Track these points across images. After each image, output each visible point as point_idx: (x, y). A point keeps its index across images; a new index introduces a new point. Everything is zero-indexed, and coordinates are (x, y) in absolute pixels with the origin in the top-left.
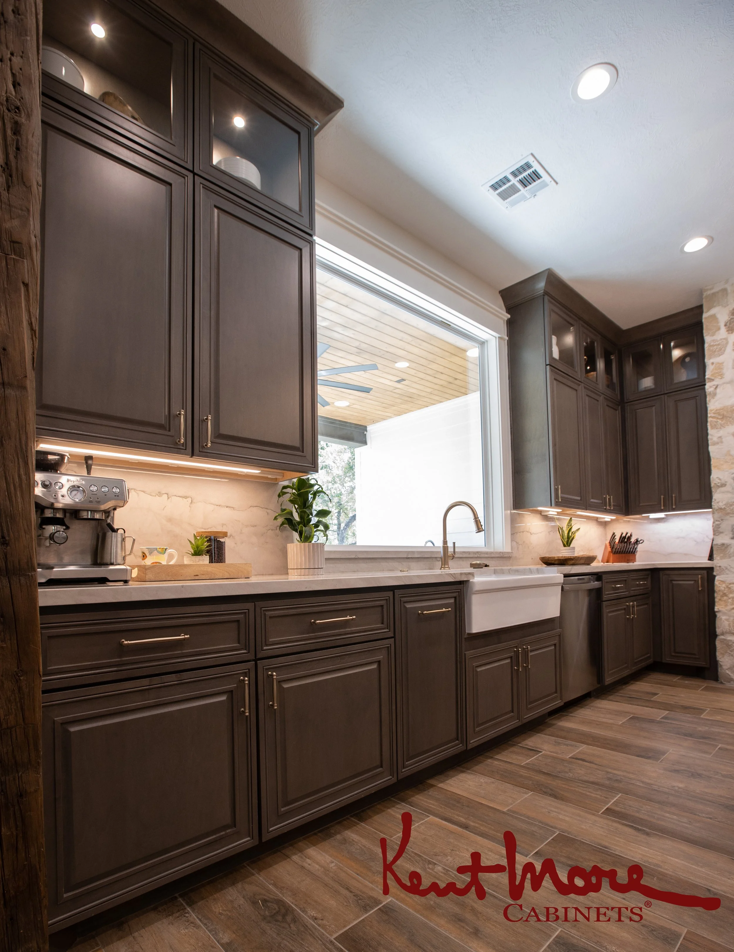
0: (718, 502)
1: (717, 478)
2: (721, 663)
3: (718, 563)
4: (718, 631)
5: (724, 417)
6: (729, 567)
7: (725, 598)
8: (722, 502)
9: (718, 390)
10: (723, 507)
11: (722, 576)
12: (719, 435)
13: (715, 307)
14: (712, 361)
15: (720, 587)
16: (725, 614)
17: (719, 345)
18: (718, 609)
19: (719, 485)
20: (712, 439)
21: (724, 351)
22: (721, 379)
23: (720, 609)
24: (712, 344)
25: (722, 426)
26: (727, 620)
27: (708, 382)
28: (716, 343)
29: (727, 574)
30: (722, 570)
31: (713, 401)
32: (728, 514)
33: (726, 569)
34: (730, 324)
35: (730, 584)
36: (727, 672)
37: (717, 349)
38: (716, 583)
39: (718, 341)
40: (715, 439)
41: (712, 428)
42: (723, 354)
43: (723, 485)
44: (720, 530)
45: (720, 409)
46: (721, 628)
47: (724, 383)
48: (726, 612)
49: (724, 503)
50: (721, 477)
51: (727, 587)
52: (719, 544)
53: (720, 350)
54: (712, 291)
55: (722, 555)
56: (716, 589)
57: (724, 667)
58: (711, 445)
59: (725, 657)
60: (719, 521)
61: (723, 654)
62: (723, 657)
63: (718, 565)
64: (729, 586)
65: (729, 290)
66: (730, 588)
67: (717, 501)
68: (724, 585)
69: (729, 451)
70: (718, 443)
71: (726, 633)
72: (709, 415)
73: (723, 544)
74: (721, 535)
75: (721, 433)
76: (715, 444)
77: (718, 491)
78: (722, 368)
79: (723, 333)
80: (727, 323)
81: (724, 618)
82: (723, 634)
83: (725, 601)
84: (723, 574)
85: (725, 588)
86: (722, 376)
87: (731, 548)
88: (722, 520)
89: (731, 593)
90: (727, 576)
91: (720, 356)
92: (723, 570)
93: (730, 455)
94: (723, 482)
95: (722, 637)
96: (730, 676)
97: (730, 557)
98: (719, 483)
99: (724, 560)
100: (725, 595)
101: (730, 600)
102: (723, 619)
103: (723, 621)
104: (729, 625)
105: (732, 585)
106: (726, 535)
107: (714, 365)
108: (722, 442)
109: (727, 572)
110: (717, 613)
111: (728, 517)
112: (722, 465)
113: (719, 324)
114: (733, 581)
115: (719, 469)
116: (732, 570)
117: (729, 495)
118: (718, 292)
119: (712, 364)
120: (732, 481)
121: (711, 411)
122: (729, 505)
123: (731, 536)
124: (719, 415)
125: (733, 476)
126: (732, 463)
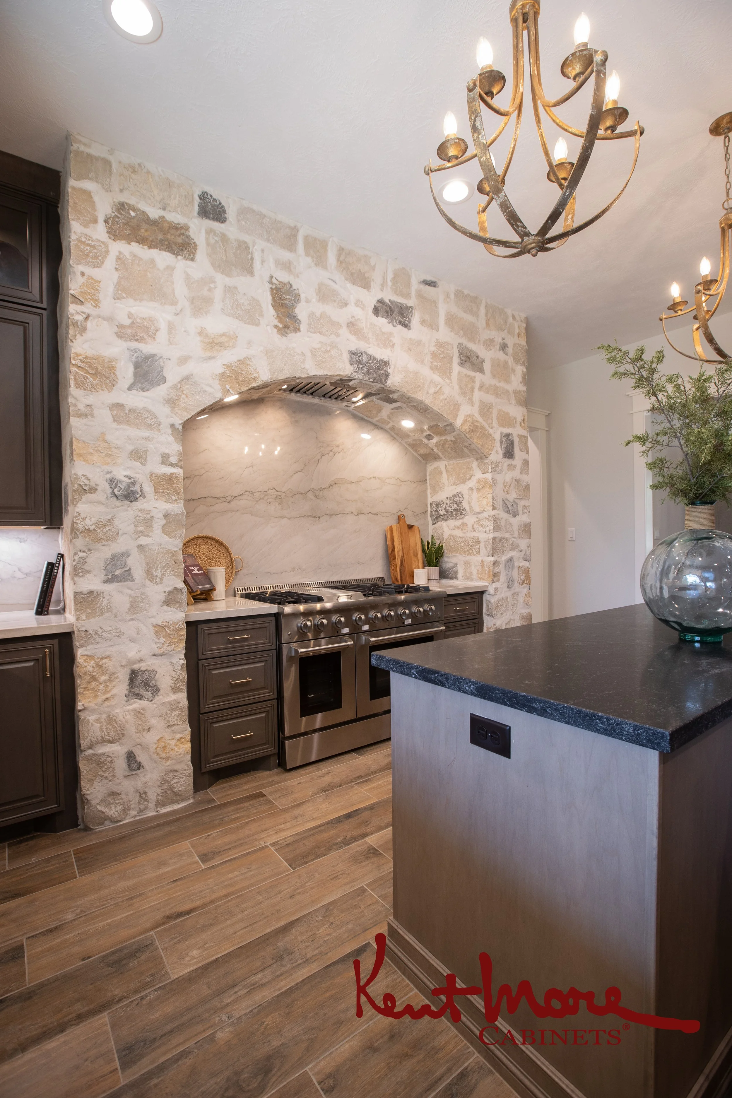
0: (84, 519)
1: (83, 475)
2: (88, 797)
3: (83, 626)
4: (84, 743)
5: (96, 374)
6: (100, 632)
7: (94, 683)
8: (90, 520)
9: (89, 324)
10: (92, 528)
11: (90, 647)
12: (88, 402)
13: (90, 179)
14: (80, 268)
15: (86, 666)
16: (93, 711)
17: (93, 247)
18: (83, 705)
19: (86, 488)
20: (75, 405)
21: (103, 262)
22: (94, 306)
23: (86, 705)
24: (83, 239)
25: (94, 388)
26: (97, 721)
27: (73, 303)
28: (90, 242)
29: (98, 643)
30: (89, 636)
31: (79, 339)
32: (99, 540)
33: (96, 634)
34: (113, 224)
35: (102, 659)
36: (99, 808)
37: (90, 252)
38: (79, 660)
39: (92, 241)
40: (81, 407)
41: (78, 386)
42: (100, 265)
43: (93, 490)
44: (86, 567)
45: (92, 358)
46: (89, 738)
47: (99, 317)
48: (96, 707)
49: (94, 520)
50: (90, 476)
51: (98, 665)
52: (86, 593)
53: (97, 257)
54: (87, 150)
55: (89, 611)
56: (79, 670)
57: (93, 802)
58: (73, 416)
59: (95, 783)
60: (84, 552)
61: (91, 781)
62: (92, 785)
63: (84, 629)
64: (100, 663)
65: (114, 165)
66: (101, 666)
67: (82, 516)
68: (92, 663)
69: (103, 433)
70: (86, 415)
71: (97, 743)
73: (91, 592)
74: (88, 576)
75: (91, 399)
76: (80, 415)
77: (84, 498)
78: (97, 290)
79: (100, 231)
80: (109, 218)
81: (92, 718)
82: (91, 747)
83: (93, 689)
84: (92, 644)
85: (93, 667)
86: (96, 302)
87: (104, 598)
88: (89, 550)
89: (103, 673)
90: (98, 646)
91: (94, 267)
92: (92, 636)
93: (105, 441)
94: (93, 484)
95: (90, 752)
96: (103, 812)
97: (102, 614)
98: (86, 485)
99: (93, 620)
100: (94, 678)
101: (101, 687)
102: (91, 721)
103: (92, 724)
104: (102, 730)
105: (104, 661)
106: (95, 576)
107: (85, 277)
108: (92, 416)
109: (98, 640)
110: (80, 713)
111: (99, 546)
112: (91, 454)
113: (96, 213)
114: (107, 653)
115: (85, 460)
116: (105, 635)
117: (102, 509)
118: (97, 159)
119: (83, 274)
120: (107, 486)
121: (77, 355)
122: (101, 524)
123: (104, 577)
124: (90, 366)
125: (109, 476)
126: (108, 455)
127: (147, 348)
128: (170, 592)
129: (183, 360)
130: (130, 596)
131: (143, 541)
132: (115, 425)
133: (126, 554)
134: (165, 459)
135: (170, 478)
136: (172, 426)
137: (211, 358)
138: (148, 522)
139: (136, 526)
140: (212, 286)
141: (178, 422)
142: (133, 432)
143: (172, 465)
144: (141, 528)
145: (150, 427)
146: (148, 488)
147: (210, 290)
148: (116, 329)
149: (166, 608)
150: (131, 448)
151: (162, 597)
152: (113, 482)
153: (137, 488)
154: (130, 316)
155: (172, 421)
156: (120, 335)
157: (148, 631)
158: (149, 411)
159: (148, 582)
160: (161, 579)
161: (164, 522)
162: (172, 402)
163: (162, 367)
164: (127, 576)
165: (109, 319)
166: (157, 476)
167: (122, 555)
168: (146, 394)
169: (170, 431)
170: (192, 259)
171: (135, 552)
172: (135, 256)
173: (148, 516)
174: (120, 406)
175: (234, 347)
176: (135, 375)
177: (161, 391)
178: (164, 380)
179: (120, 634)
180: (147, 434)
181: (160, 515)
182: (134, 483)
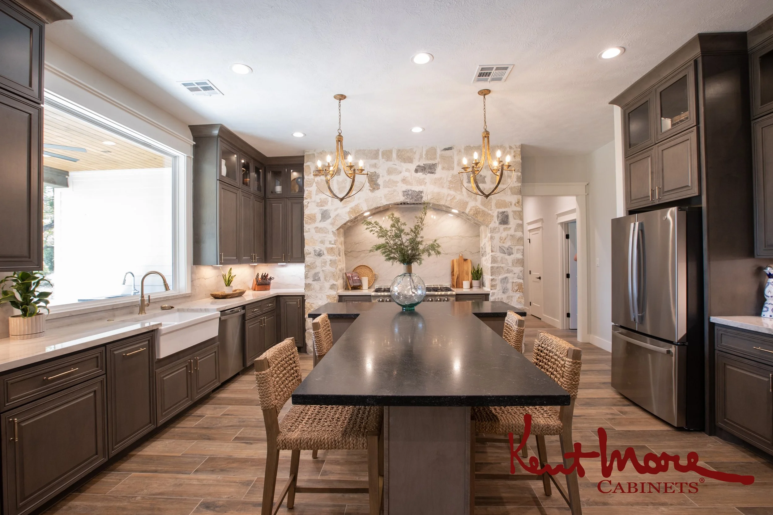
0: (307, 262)
1: (307, 249)
2: (307, 344)
3: (307, 293)
4: (306, 328)
5: (311, 219)
6: (311, 295)
7: (309, 311)
9: (309, 205)
10: (309, 265)
11: (308, 300)
12: (309, 228)
13: (308, 161)
17: (310, 181)
18: (307, 317)
20: (305, 229)
21: (312, 185)
24: (307, 180)
25: (310, 223)
27: (306, 199)
30: (308, 297)
31: (308, 210)
32: (311, 268)
34: (314, 173)
35: (312, 304)
36: (310, 348)
37: (309, 183)
38: (306, 303)
40: (307, 229)
41: (306, 223)
42: (312, 186)
43: (310, 254)
44: (308, 276)
45: (310, 215)
46: (308, 326)
47: (312, 202)
50: (309, 250)
51: (310, 305)
52: (307, 284)
53: (311, 184)
54: (309, 153)
55: (308, 289)
56: (306, 306)
57: (309, 346)
58: (305, 232)
60: (307, 272)
61: (308, 339)
62: (308, 341)
63: (308, 295)
65: (316, 155)
69: (312, 236)
71: (310, 328)
72: (305, 217)
73: (309, 284)
74: (308, 279)
76: (307, 232)
77: (307, 256)
78: (311, 194)
79: (312, 176)
81: (309, 321)
82: (308, 329)
86: (311, 198)
87: (313, 286)
88: (309, 271)
89: (312, 308)
90: (311, 300)
91: (310, 187)
93: (313, 239)
94: (310, 252)
95: (308, 331)
96: (311, 350)
97: (312, 290)
98: (308, 252)
99: (310, 292)
100: (309, 309)
103: (309, 323)
104: (311, 325)
106: (310, 279)
108: (310, 232)
109: (310, 298)
110: (306, 319)
111: (311, 270)
112: (310, 243)
113: (310, 171)
114: (313, 302)
115: (308, 245)
116: (313, 297)
117: (312, 259)
118: (311, 154)
119: (307, 190)
120: (313, 252)
121: (306, 214)
122: (312, 264)
123: (312, 279)
124: (309, 217)
125: (314, 249)
126: (314, 243)
127: (325, 208)
128: (331, 285)
129: (336, 210)
130: (320, 285)
131: (324, 269)
132: (316, 234)
133: (319, 273)
134: (330, 243)
135: (332, 248)
136: (333, 231)
137: (345, 207)
138: (325, 263)
139: (322, 264)
140: (346, 182)
141: (334, 230)
142: (321, 235)
143: (332, 244)
144: (323, 265)
145: (326, 233)
146: (325, 252)
147: (345, 183)
148: (316, 204)
149: (331, 290)
150: (320, 240)
151: (329, 286)
152: (315, 251)
153: (322, 252)
154: (320, 199)
155: (332, 230)
156: (317, 206)
157: (325, 297)
158: (325, 228)
159: (325, 281)
160: (329, 281)
161: (330, 262)
162: (333, 224)
163: (330, 213)
164: (319, 279)
165: (314, 202)
166: (328, 248)
167: (318, 273)
168: (325, 222)
169: (332, 233)
170: (340, 175)
171: (321, 272)
172: (322, 180)
173: (325, 261)
174: (317, 227)
175: (353, 201)
176: (322, 217)
177: (329, 221)
178: (330, 217)
179: (317, 297)
180: (325, 235)
181: (329, 261)
182: (321, 251)
